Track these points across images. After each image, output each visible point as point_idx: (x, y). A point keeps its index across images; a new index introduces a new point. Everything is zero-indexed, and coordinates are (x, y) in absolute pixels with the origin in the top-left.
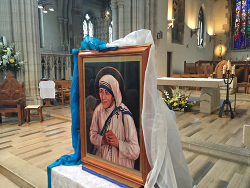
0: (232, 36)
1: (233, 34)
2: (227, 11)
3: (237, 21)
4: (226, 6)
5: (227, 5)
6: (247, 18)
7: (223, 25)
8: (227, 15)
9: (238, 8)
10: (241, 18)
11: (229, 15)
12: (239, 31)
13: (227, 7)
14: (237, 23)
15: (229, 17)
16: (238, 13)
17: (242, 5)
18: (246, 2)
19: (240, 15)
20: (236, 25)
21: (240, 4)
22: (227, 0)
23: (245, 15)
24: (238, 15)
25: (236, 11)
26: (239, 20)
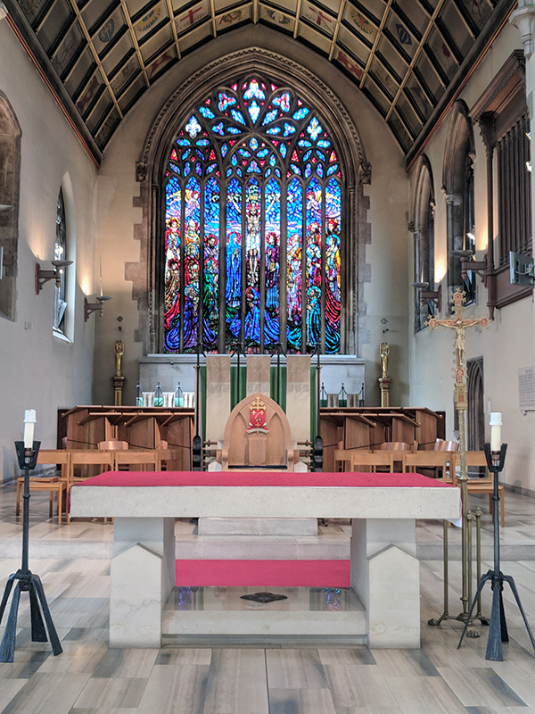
0: (158, 306)
1: (160, 299)
2: (137, 215)
4: (135, 199)
5: (138, 195)
6: (201, 249)
7: (127, 265)
8: (137, 227)
9: (172, 213)
10: (182, 248)
11: (146, 230)
12: (181, 291)
13: (138, 202)
14: (172, 262)
15: (146, 237)
16: (174, 230)
17: (184, 203)
18: (196, 196)
19: (182, 237)
20: (167, 268)
21: (179, 199)
22: (138, 180)
23: (195, 239)
24: (174, 237)
25: (167, 221)
26: (178, 252)
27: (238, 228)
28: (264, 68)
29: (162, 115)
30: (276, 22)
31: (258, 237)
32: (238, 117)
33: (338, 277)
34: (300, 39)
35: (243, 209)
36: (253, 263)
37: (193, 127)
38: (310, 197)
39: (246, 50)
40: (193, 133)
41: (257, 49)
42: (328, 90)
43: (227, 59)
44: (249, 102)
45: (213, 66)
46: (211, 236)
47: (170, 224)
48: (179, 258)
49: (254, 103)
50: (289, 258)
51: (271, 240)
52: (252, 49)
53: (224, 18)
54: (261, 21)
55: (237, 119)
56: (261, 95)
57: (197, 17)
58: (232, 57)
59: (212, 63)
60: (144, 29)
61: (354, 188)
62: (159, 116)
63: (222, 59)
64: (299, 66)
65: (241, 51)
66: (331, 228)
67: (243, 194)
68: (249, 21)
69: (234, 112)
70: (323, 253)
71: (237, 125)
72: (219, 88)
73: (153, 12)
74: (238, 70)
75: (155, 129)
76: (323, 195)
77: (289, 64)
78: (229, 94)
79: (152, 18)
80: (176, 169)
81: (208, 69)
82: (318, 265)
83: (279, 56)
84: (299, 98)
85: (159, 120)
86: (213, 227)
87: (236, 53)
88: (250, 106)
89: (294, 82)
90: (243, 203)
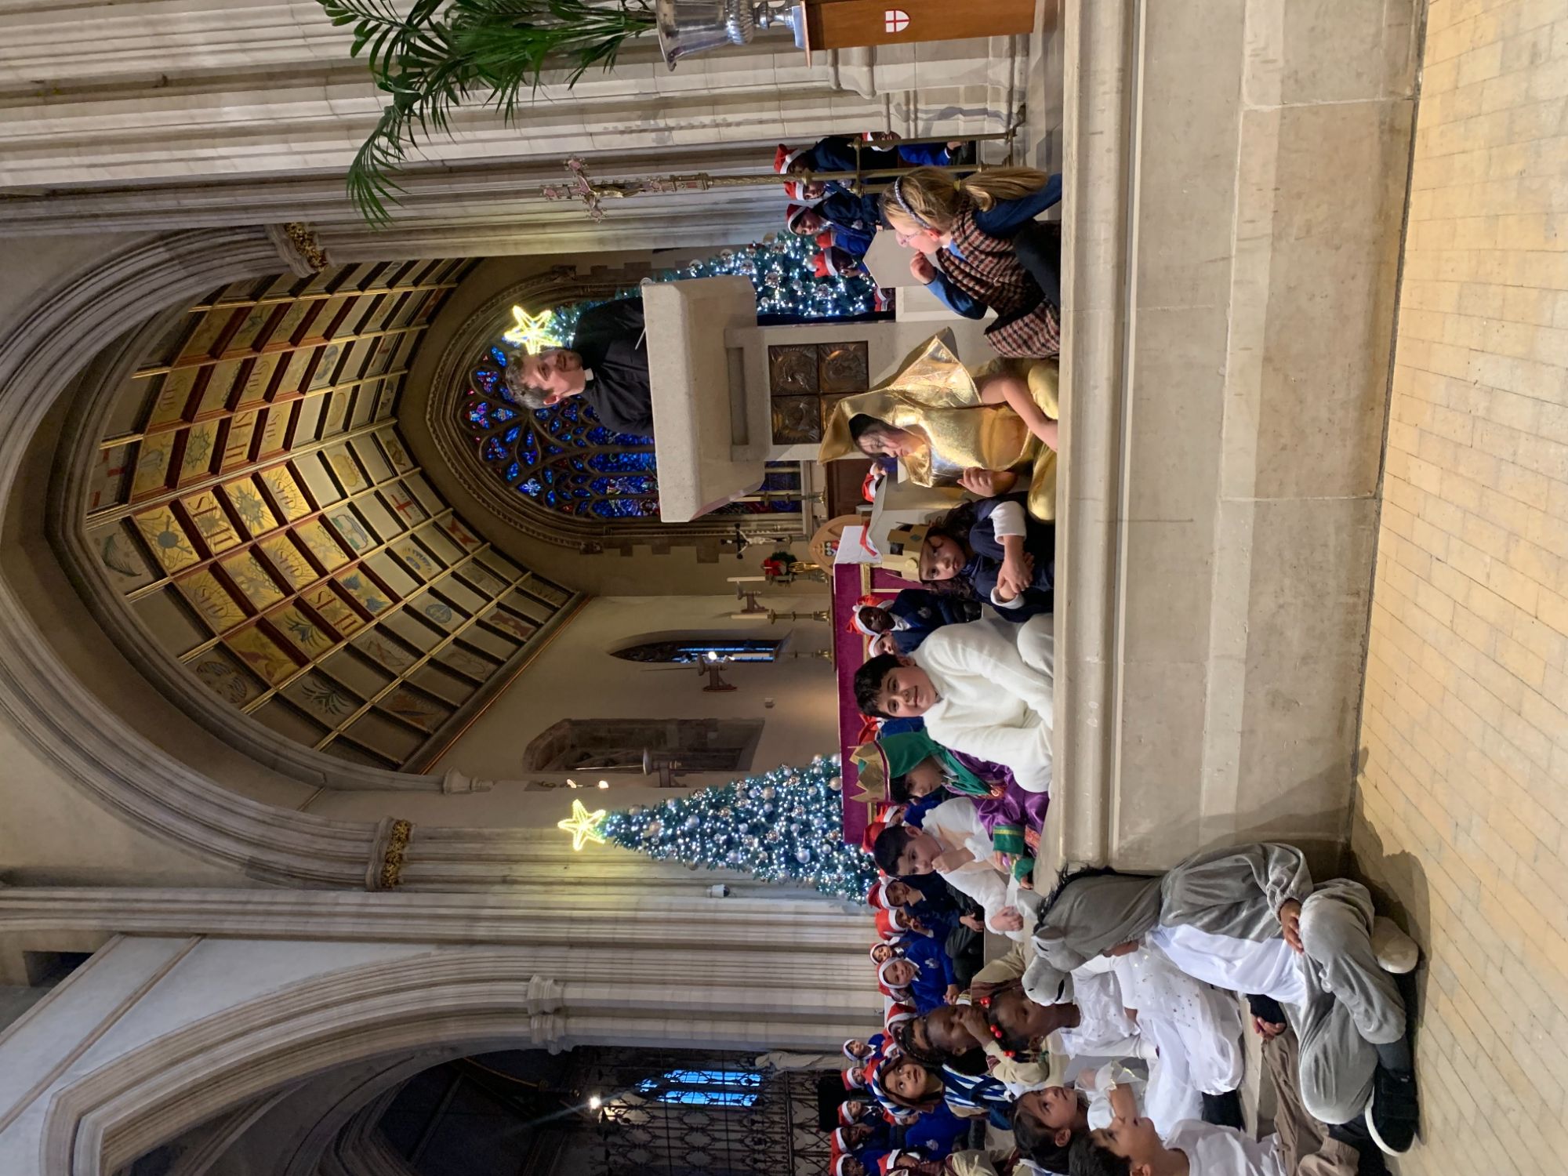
2: (642, 550)
4: (623, 554)
5: (618, 551)
7: (700, 561)
8: (656, 551)
13: (627, 551)
15: (668, 542)
21: (619, 501)
22: (600, 552)
28: (449, 407)
29: (521, 526)
30: (392, 396)
32: (513, 435)
34: (408, 364)
39: (431, 430)
40: (539, 487)
41: (428, 417)
42: (465, 326)
43: (445, 453)
44: (493, 421)
45: (456, 469)
49: (494, 415)
52: (429, 423)
53: (399, 463)
54: (394, 413)
57: (403, 498)
58: (442, 447)
59: (453, 471)
60: (429, 564)
61: (583, 287)
62: (524, 530)
63: (446, 459)
64: (441, 364)
65: (434, 436)
68: (396, 428)
72: (481, 458)
73: (408, 558)
74: (457, 439)
75: (539, 534)
77: (440, 376)
79: (413, 556)
81: (461, 476)
83: (433, 389)
84: (481, 361)
85: (527, 529)
87: (436, 442)
89: (460, 369)
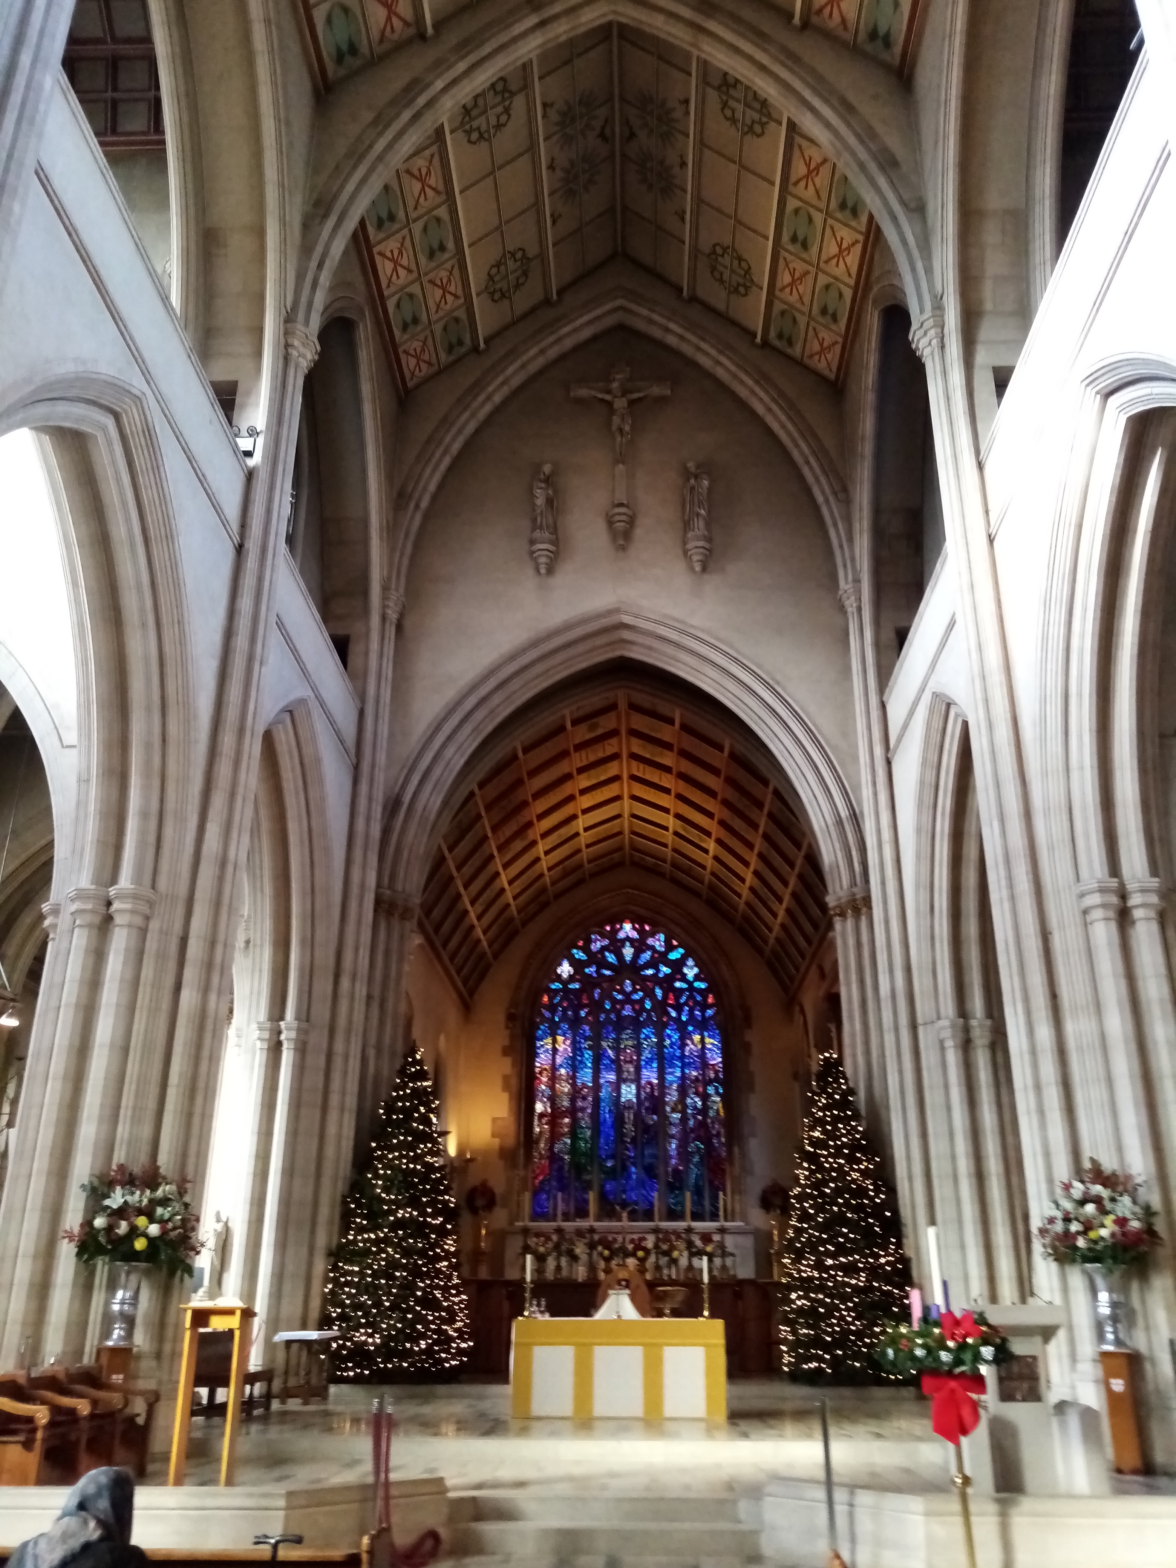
0: (526, 1166)
1: (529, 1157)
2: (506, 1065)
3: (539, 1107)
4: (504, 1048)
5: (507, 1042)
6: (573, 1100)
7: (494, 1120)
8: (506, 1079)
9: (542, 1060)
10: (553, 1099)
11: (514, 1082)
12: (551, 1149)
13: (506, 1052)
14: (542, 1115)
15: (515, 1089)
16: (544, 1079)
17: (555, 1051)
18: (568, 1042)
19: (552, 1087)
20: (536, 1122)
21: (549, 1047)
22: (508, 1027)
23: (566, 1090)
24: (543, 1087)
25: (537, 1070)
26: (548, 1104)
27: (612, 1077)
28: (637, 909)
29: (535, 957)
30: (648, 865)
31: (633, 1087)
32: (611, 958)
33: (722, 1130)
34: (675, 881)
35: (618, 1056)
36: (629, 1116)
37: (565, 969)
38: (689, 1042)
39: (619, 892)
40: (565, 976)
41: (631, 891)
42: (703, 930)
44: (623, 942)
45: (586, 908)
46: (585, 1086)
47: (540, 1073)
48: (549, 1110)
49: (628, 944)
50: (668, 1109)
51: (648, 1090)
52: (624, 891)
53: (596, 865)
54: (634, 863)
55: (610, 960)
56: (635, 935)
57: (571, 868)
58: (605, 900)
59: (585, 906)
60: (521, 887)
61: (735, 1032)
62: (530, 962)
63: (595, 901)
64: (672, 906)
65: (614, 894)
66: (712, 1075)
67: (618, 1040)
69: (607, 954)
70: (704, 1104)
71: (609, 966)
72: (591, 929)
74: (610, 911)
75: (527, 972)
76: (702, 1041)
77: (662, 905)
78: (603, 935)
80: (547, 1014)
82: (700, 1117)
83: (652, 897)
85: (531, 965)
86: (586, 1076)
87: (610, 895)
88: (623, 946)
89: (668, 922)
90: (617, 1050)
